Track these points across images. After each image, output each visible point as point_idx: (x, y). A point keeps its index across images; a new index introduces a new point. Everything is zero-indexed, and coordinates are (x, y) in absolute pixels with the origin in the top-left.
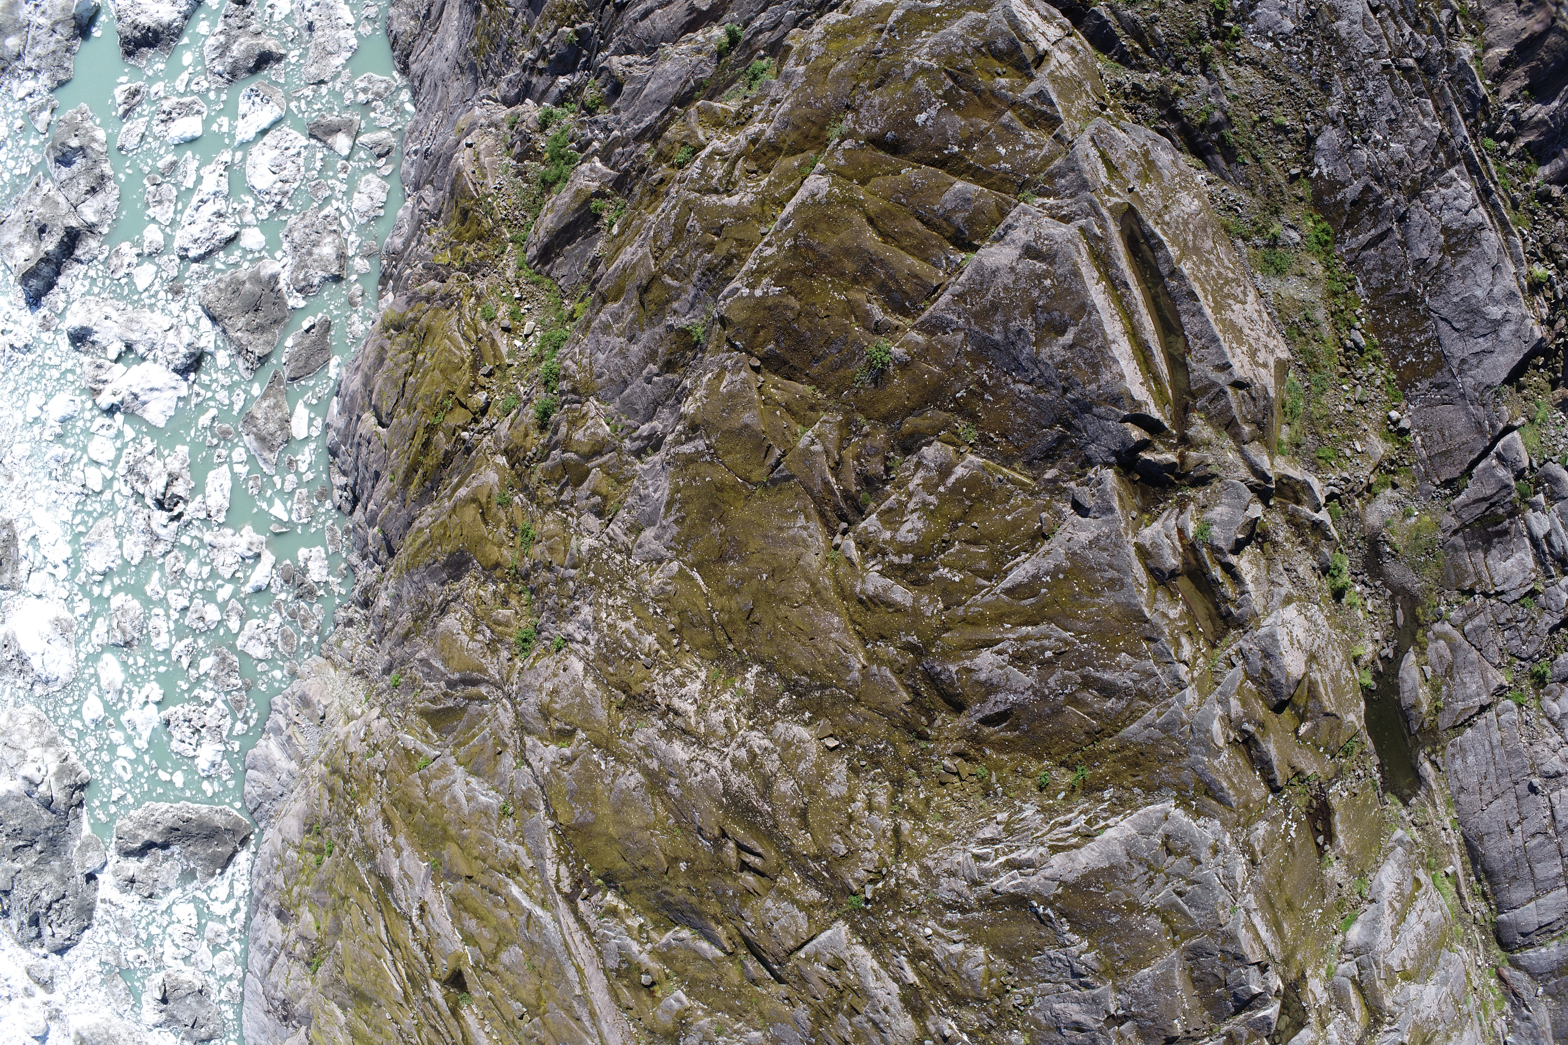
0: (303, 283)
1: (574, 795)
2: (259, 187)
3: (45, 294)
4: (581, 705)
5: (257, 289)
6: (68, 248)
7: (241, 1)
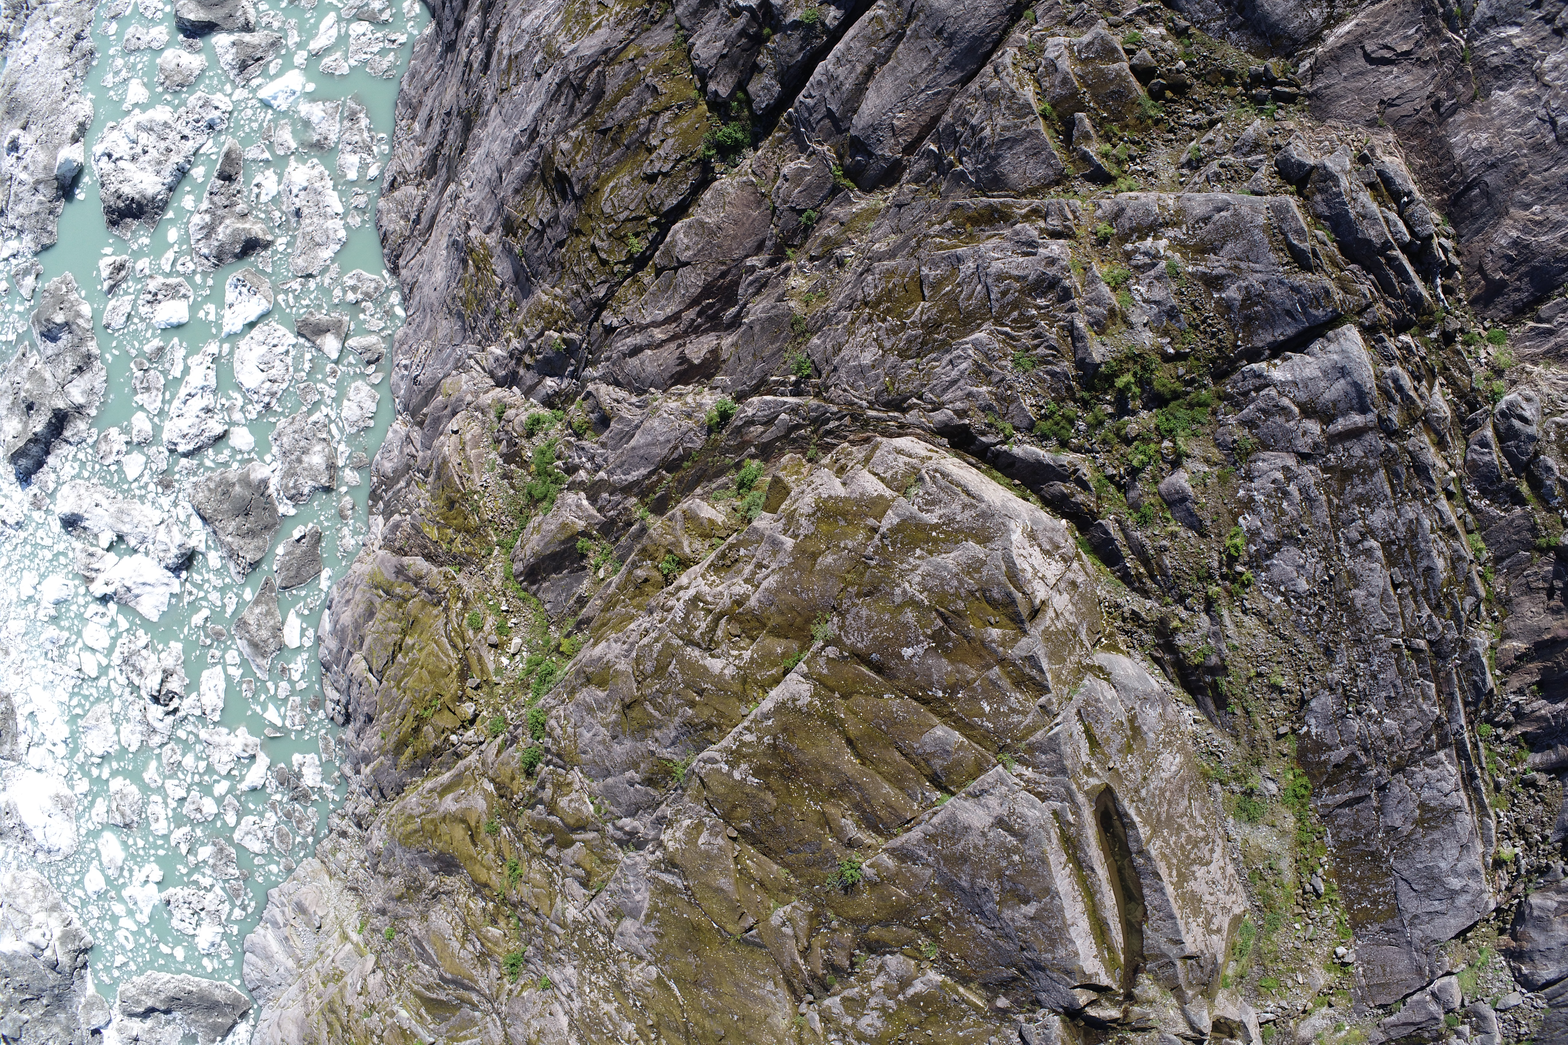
0: (293, 492)
3: (36, 472)
5: (247, 494)
6: (57, 429)
7: (227, 177)
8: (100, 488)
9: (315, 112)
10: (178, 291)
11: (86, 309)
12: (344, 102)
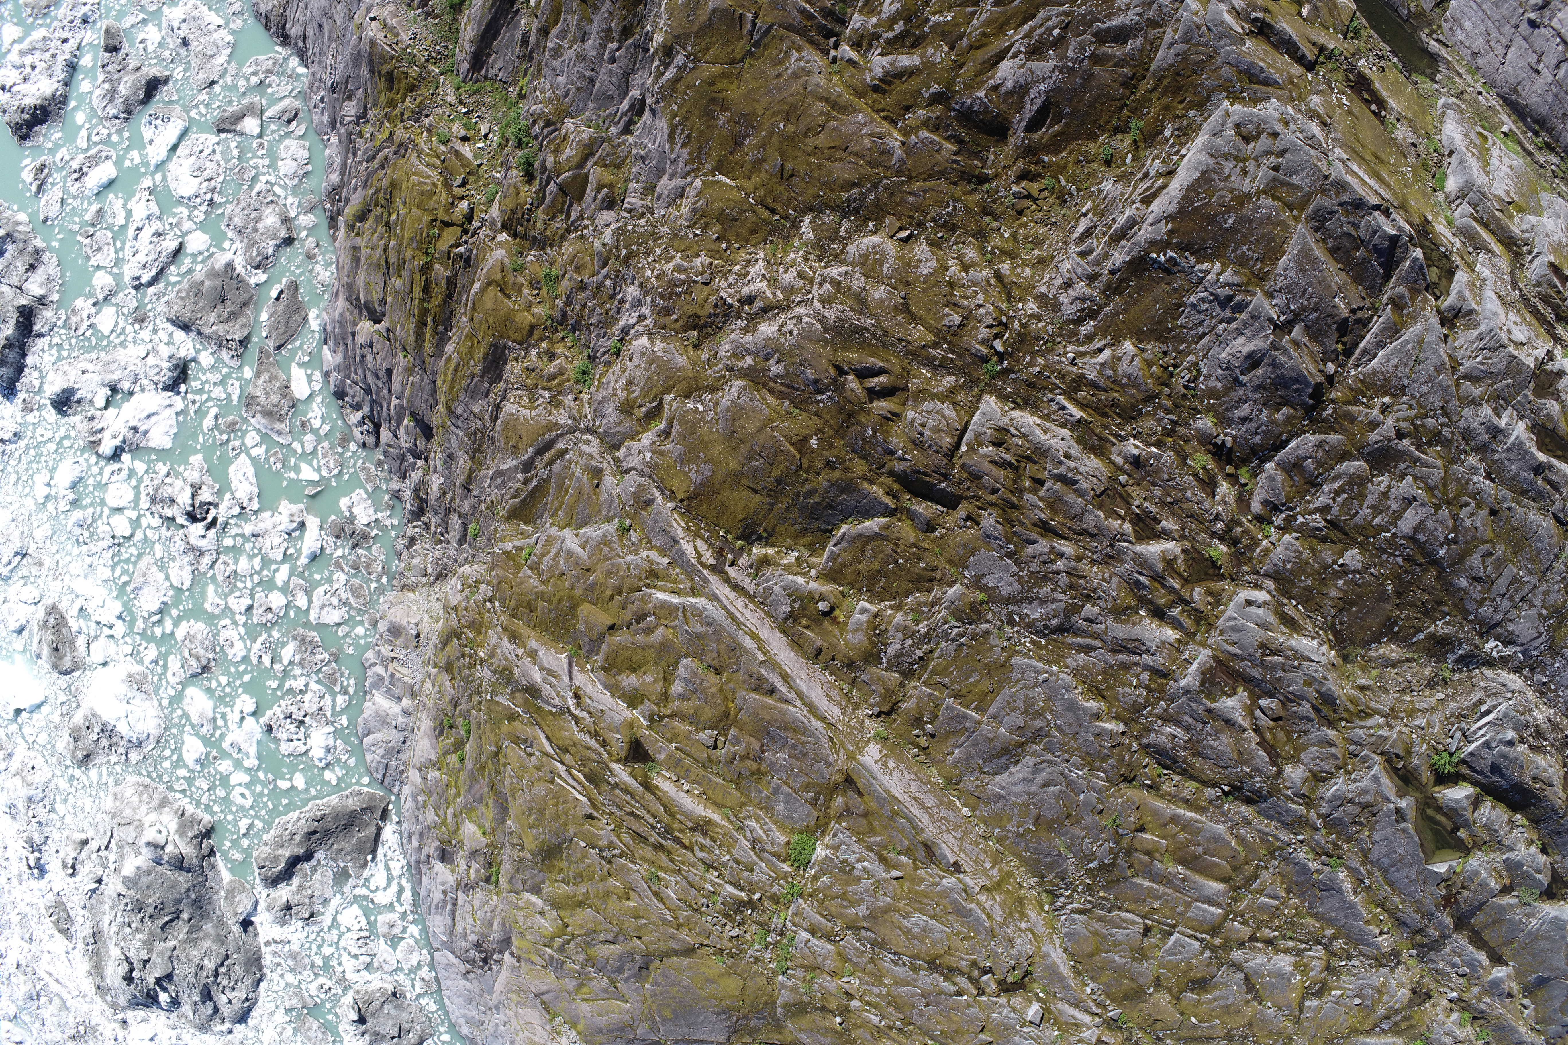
1: (683, 460)
2: (186, 195)
3: (18, 380)
4: (659, 367)
5: (218, 282)
6: (26, 327)
7: (112, 49)
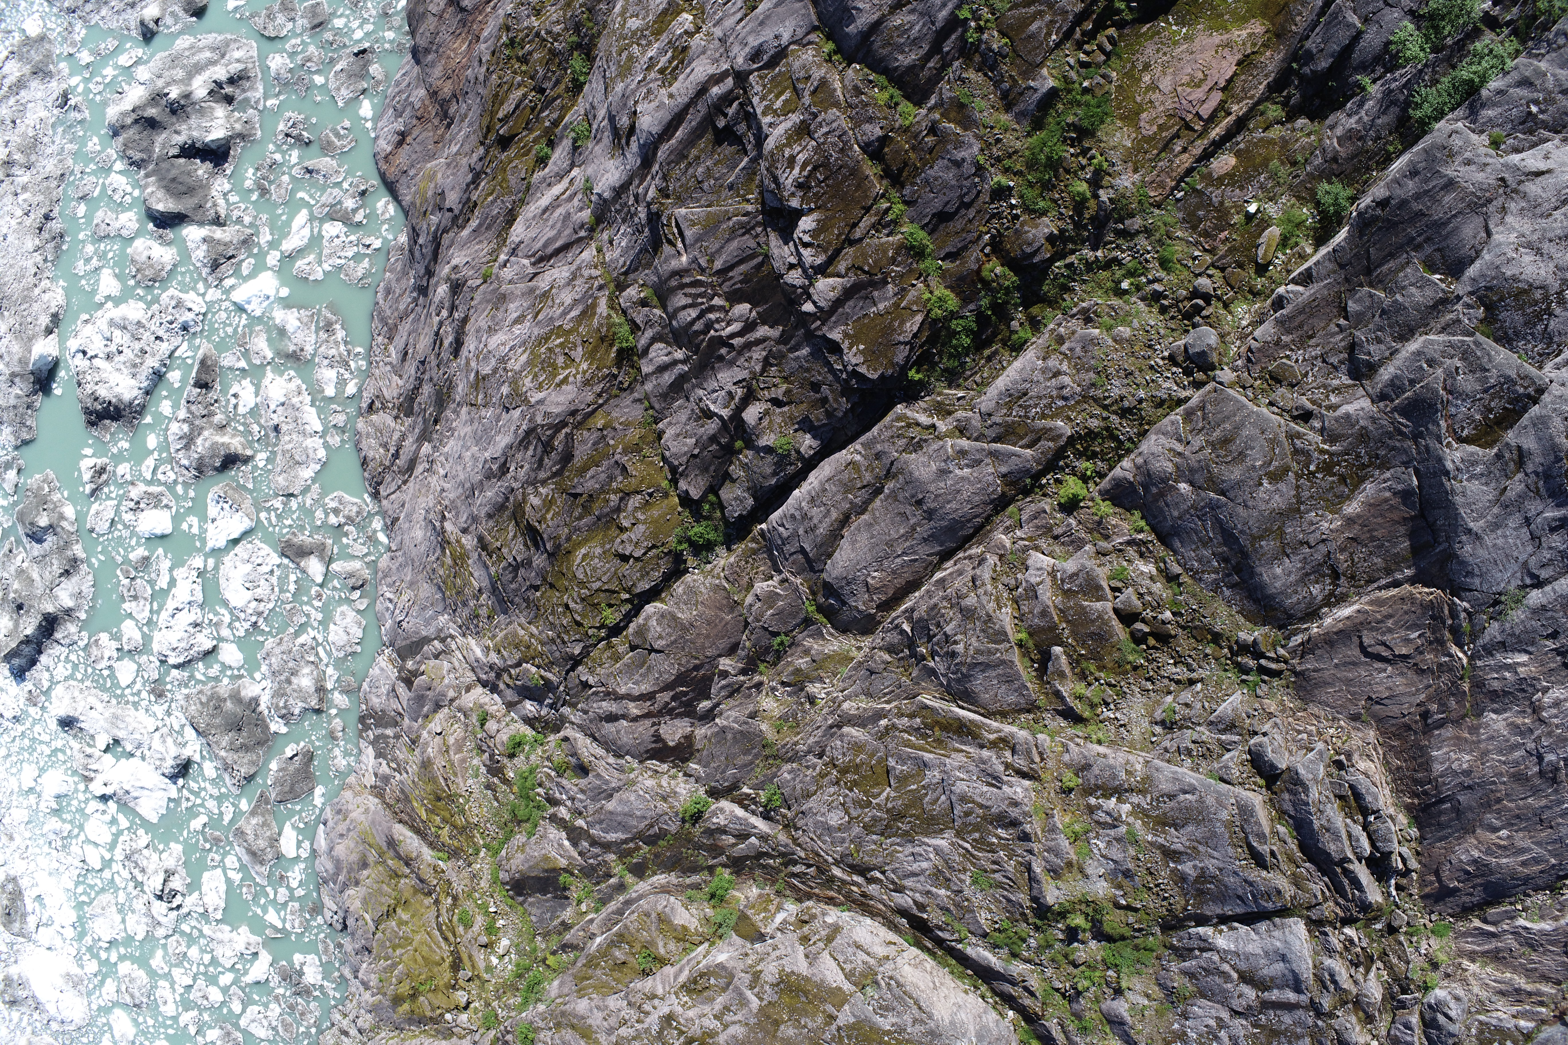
0: (284, 711)
3: (29, 669)
5: (239, 710)
6: (47, 632)
7: (203, 385)
8: (94, 691)
9: (290, 319)
10: (160, 501)
11: (69, 511)
12: (319, 310)
